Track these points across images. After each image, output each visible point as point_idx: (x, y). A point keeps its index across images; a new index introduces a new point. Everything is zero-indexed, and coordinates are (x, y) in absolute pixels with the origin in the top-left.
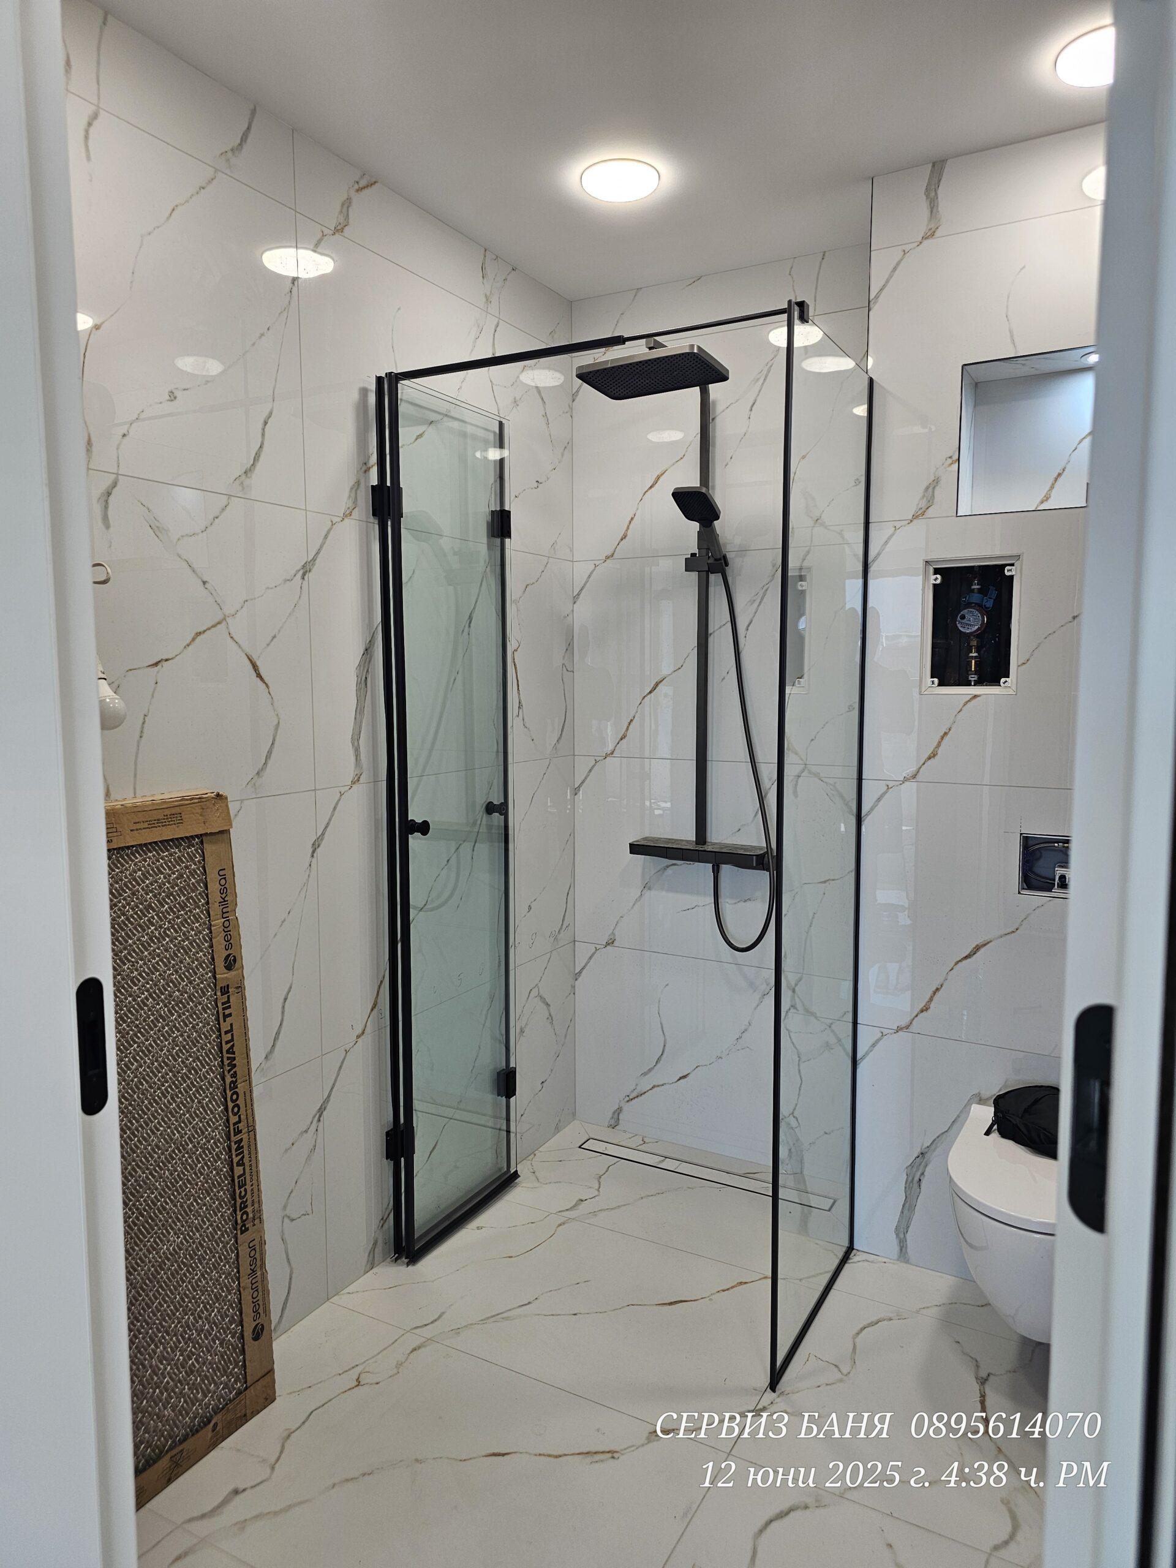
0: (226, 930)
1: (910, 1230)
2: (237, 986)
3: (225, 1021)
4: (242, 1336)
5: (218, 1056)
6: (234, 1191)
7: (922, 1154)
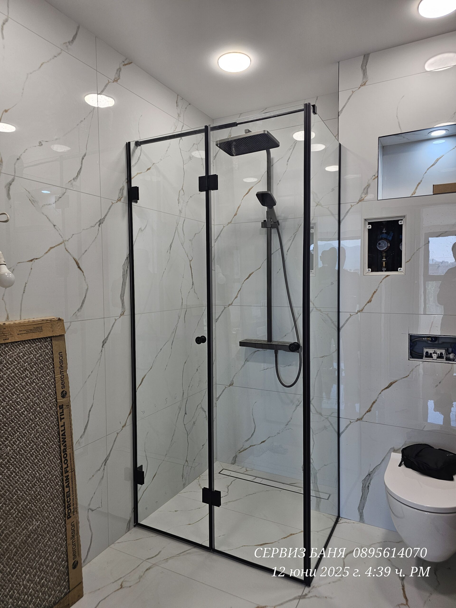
0: (62, 379)
1: (364, 508)
2: (67, 405)
3: (61, 421)
4: (68, 567)
5: (58, 437)
6: (65, 499)
7: (369, 474)
